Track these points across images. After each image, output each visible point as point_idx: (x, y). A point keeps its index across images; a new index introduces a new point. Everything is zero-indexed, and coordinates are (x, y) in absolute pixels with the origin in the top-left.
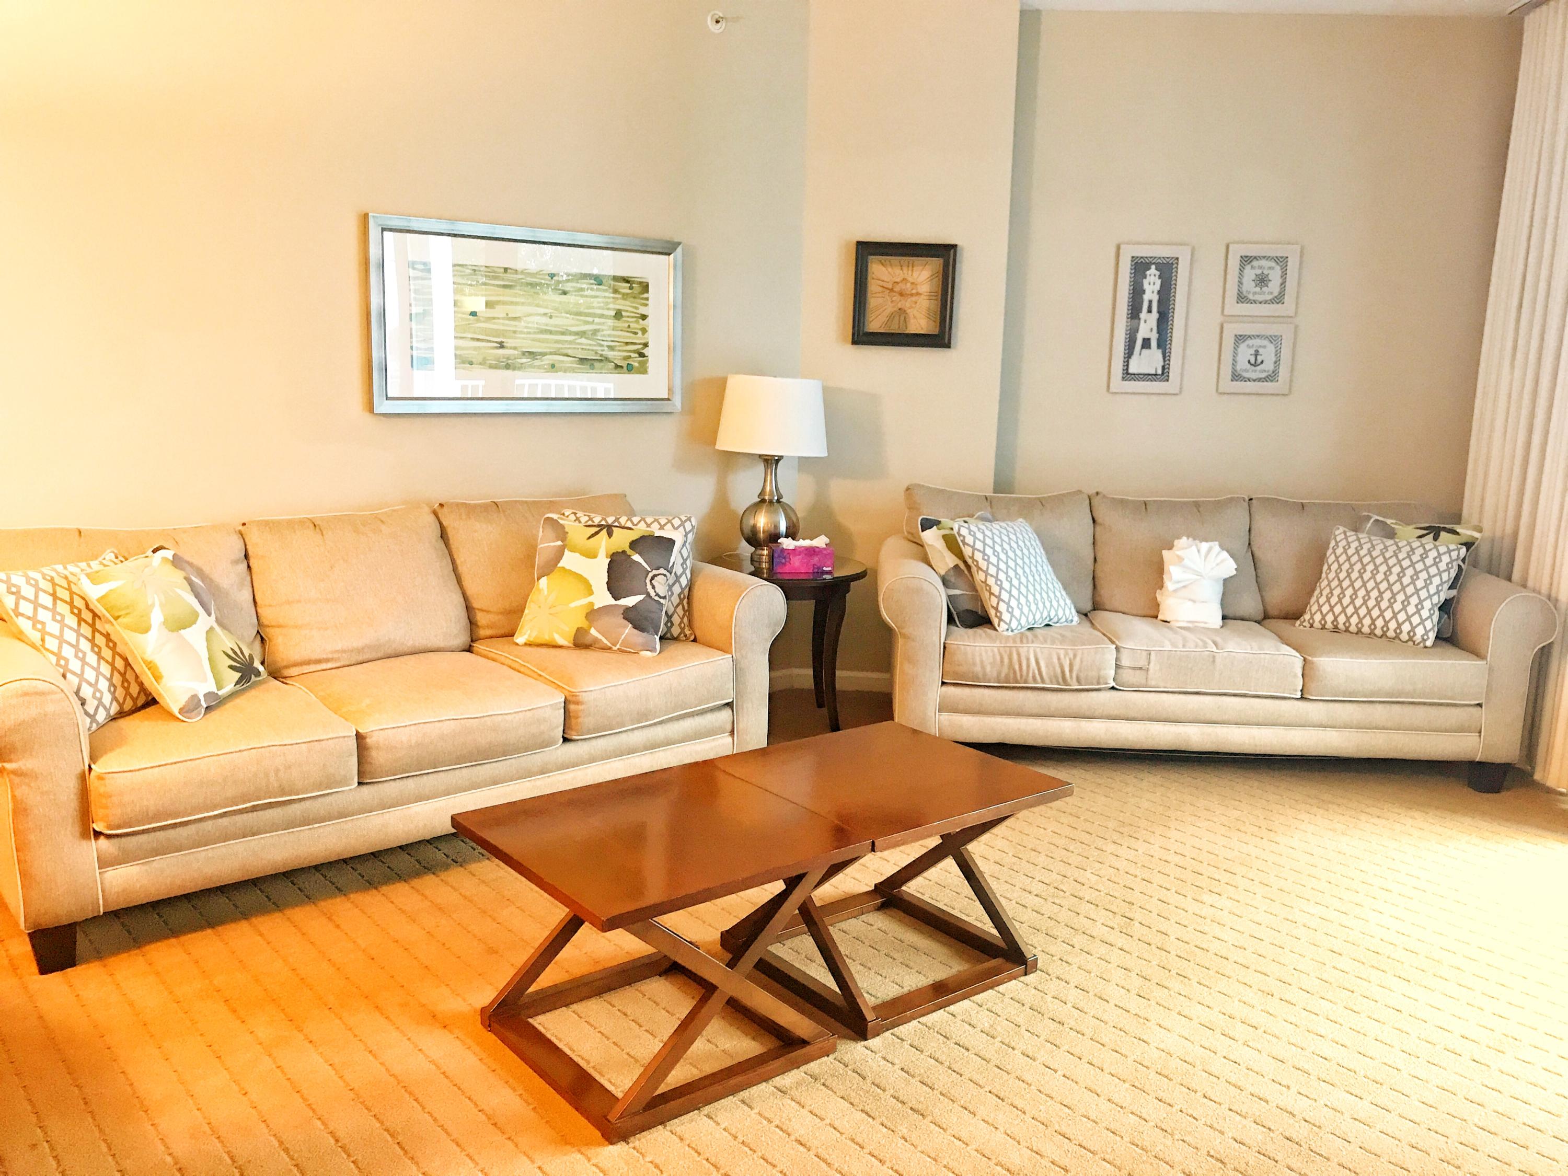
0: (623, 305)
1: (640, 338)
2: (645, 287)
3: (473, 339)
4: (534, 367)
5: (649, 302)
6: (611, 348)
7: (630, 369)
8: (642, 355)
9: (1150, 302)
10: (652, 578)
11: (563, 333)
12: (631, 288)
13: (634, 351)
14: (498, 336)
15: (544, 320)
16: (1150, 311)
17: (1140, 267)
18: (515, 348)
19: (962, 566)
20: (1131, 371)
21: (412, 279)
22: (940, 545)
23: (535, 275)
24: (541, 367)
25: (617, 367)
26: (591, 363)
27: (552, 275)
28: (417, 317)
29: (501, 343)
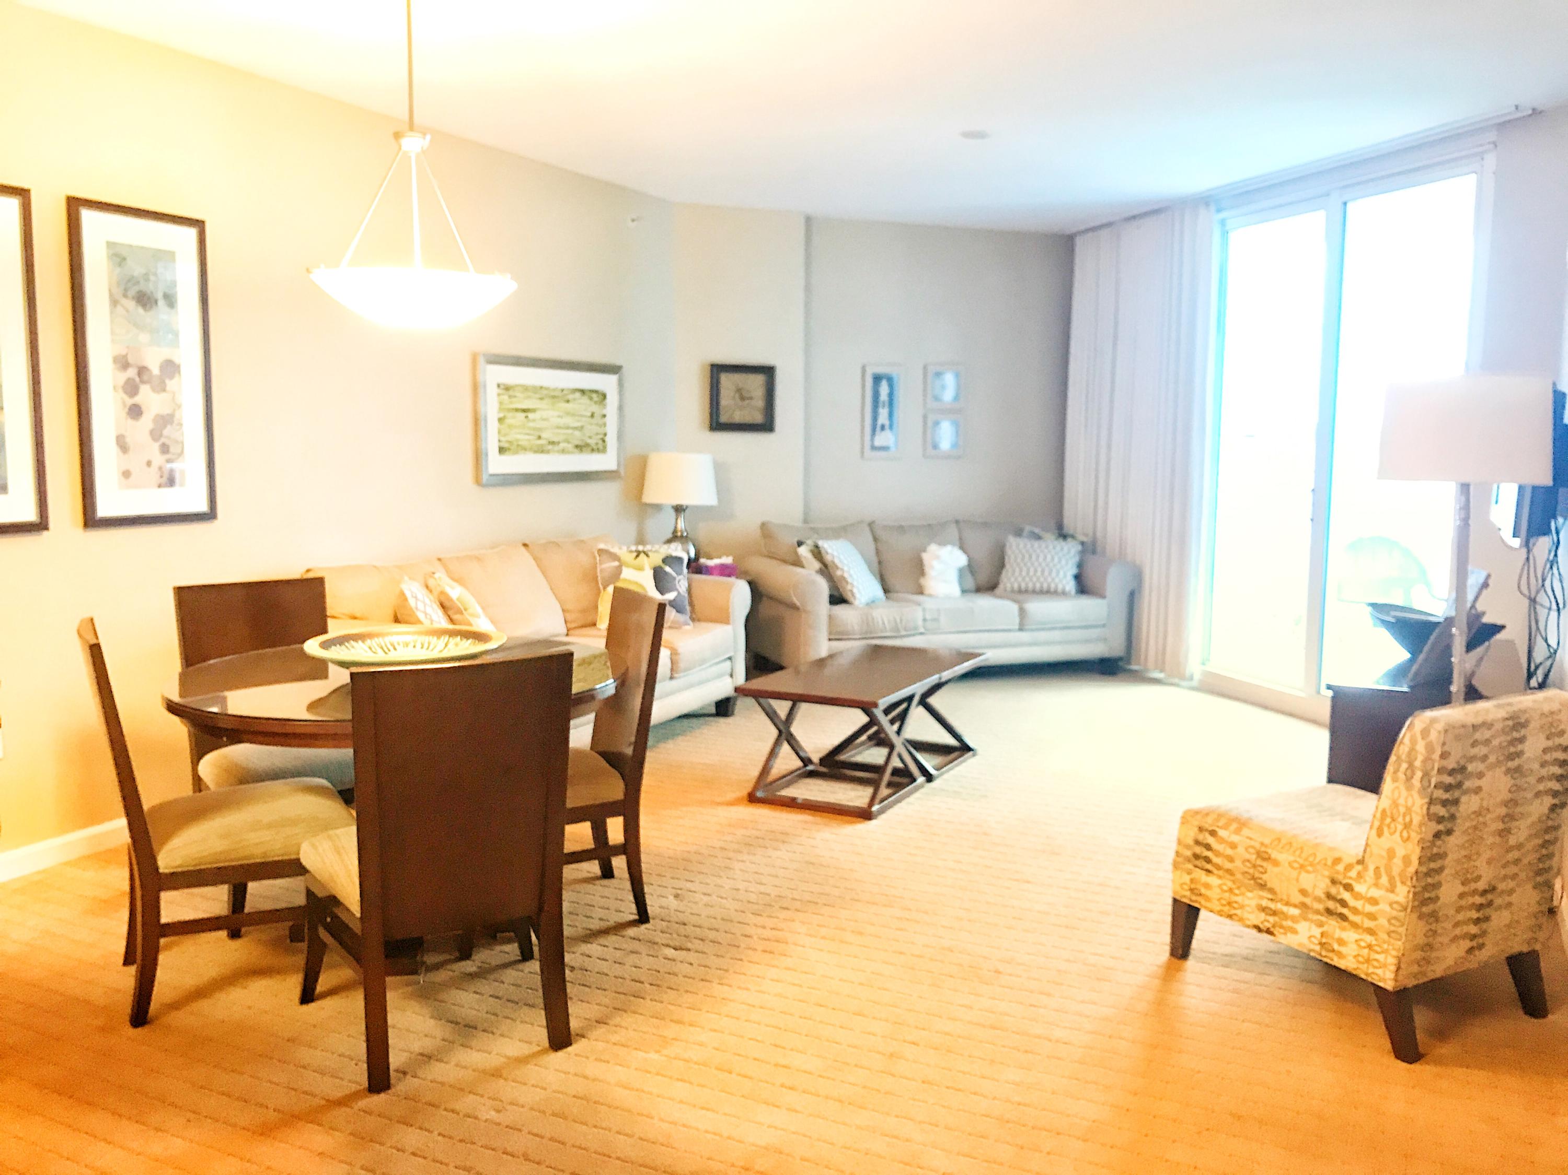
0: (594, 408)
1: (601, 430)
2: (604, 396)
3: (527, 434)
4: (554, 451)
5: (606, 406)
6: (590, 437)
7: (598, 450)
8: (604, 441)
10: (679, 582)
11: (567, 428)
12: (598, 397)
13: (600, 439)
14: (537, 432)
15: (559, 420)
17: (877, 379)
18: (545, 439)
21: (499, 395)
22: (809, 556)
23: (554, 390)
24: (558, 452)
25: (593, 450)
26: (580, 448)
27: (562, 390)
28: (501, 420)
29: (539, 436)
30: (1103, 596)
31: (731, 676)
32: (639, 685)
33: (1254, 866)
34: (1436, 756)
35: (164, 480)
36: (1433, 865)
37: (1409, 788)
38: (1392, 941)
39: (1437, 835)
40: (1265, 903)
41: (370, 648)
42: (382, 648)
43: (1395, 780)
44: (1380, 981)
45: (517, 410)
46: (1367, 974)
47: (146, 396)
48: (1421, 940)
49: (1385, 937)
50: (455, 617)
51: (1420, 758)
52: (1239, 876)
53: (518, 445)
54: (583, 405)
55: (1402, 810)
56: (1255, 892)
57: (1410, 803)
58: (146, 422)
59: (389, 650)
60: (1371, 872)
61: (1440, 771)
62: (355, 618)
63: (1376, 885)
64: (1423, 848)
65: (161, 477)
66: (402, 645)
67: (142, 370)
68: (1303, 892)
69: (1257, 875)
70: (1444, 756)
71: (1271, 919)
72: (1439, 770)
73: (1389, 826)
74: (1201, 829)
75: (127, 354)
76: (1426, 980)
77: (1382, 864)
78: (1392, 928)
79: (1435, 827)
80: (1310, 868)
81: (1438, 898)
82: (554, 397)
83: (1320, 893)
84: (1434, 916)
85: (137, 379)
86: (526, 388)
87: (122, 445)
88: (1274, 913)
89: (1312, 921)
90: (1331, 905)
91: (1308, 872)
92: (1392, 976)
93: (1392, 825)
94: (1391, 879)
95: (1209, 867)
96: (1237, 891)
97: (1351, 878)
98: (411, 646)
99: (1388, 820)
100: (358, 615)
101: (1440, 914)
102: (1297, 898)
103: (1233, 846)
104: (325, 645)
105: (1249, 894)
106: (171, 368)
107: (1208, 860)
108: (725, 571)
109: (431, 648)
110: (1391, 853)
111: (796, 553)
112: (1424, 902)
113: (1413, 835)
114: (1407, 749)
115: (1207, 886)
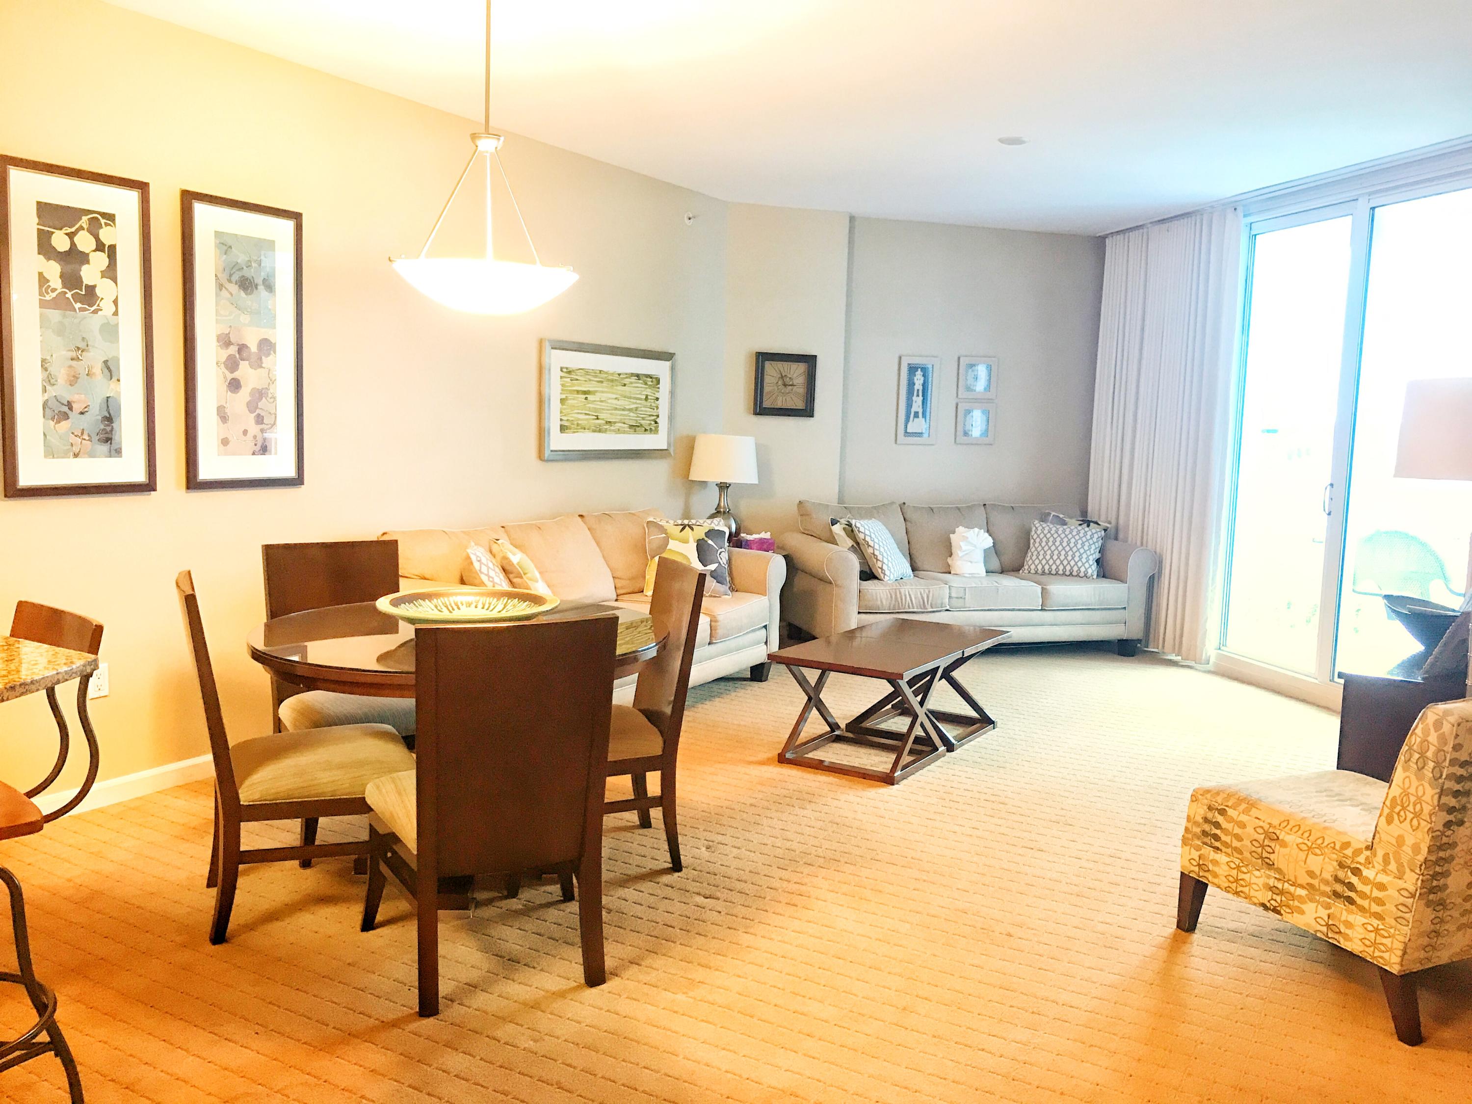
0: (648, 392)
1: (655, 412)
2: (658, 381)
3: (585, 414)
4: (610, 430)
5: (659, 390)
6: (643, 419)
7: (651, 431)
8: (656, 423)
11: (623, 410)
12: (652, 382)
13: (653, 420)
14: (596, 412)
15: (615, 402)
17: (912, 369)
18: (603, 419)
19: (855, 545)
20: (908, 431)
21: (561, 377)
22: (843, 533)
23: (612, 374)
24: (614, 431)
25: (646, 430)
26: (634, 428)
27: (619, 375)
28: (562, 401)
29: (597, 416)
30: (1123, 581)
31: (766, 643)
32: (679, 649)
33: (1262, 846)
34: (1449, 748)
35: (258, 448)
36: (1442, 854)
37: (1420, 778)
38: (1399, 926)
39: (1448, 825)
40: (1271, 882)
41: (436, 607)
42: (447, 607)
43: (1405, 769)
44: (1385, 965)
45: (578, 392)
46: (1373, 958)
47: (245, 371)
48: (1427, 926)
49: (1393, 923)
50: (515, 580)
51: (1432, 749)
52: (1247, 854)
53: (578, 425)
54: (638, 389)
55: (1413, 799)
56: (1263, 871)
57: (1420, 793)
58: (244, 395)
59: (453, 609)
60: (1380, 857)
61: (1453, 762)
62: (425, 579)
63: (1384, 871)
64: (1433, 836)
65: (256, 445)
66: (465, 605)
67: (242, 348)
68: (1311, 874)
69: (1265, 855)
70: (1457, 747)
71: (1278, 898)
72: (1450, 761)
73: (1398, 814)
74: (1210, 808)
75: (229, 333)
76: (1431, 965)
77: (1391, 850)
78: (1400, 914)
79: (1445, 817)
80: (1318, 851)
81: (1446, 887)
82: (612, 381)
83: (1327, 876)
84: (1442, 903)
85: (237, 356)
86: (587, 372)
87: (223, 416)
88: (1281, 892)
89: (1318, 902)
90: (1339, 888)
91: (1316, 855)
92: (1398, 960)
93: (1402, 813)
94: (1400, 866)
95: (1217, 844)
96: (1244, 869)
97: (1357, 863)
98: (473, 606)
99: (1399, 808)
100: (427, 576)
101: (1448, 901)
102: (1304, 879)
103: (1242, 825)
104: (395, 603)
105: (1257, 873)
106: (267, 346)
107: (1216, 838)
108: (765, 546)
109: (490, 609)
110: (1400, 841)
111: (831, 530)
112: (1432, 890)
113: (1423, 823)
114: (1418, 740)
115: (1215, 862)
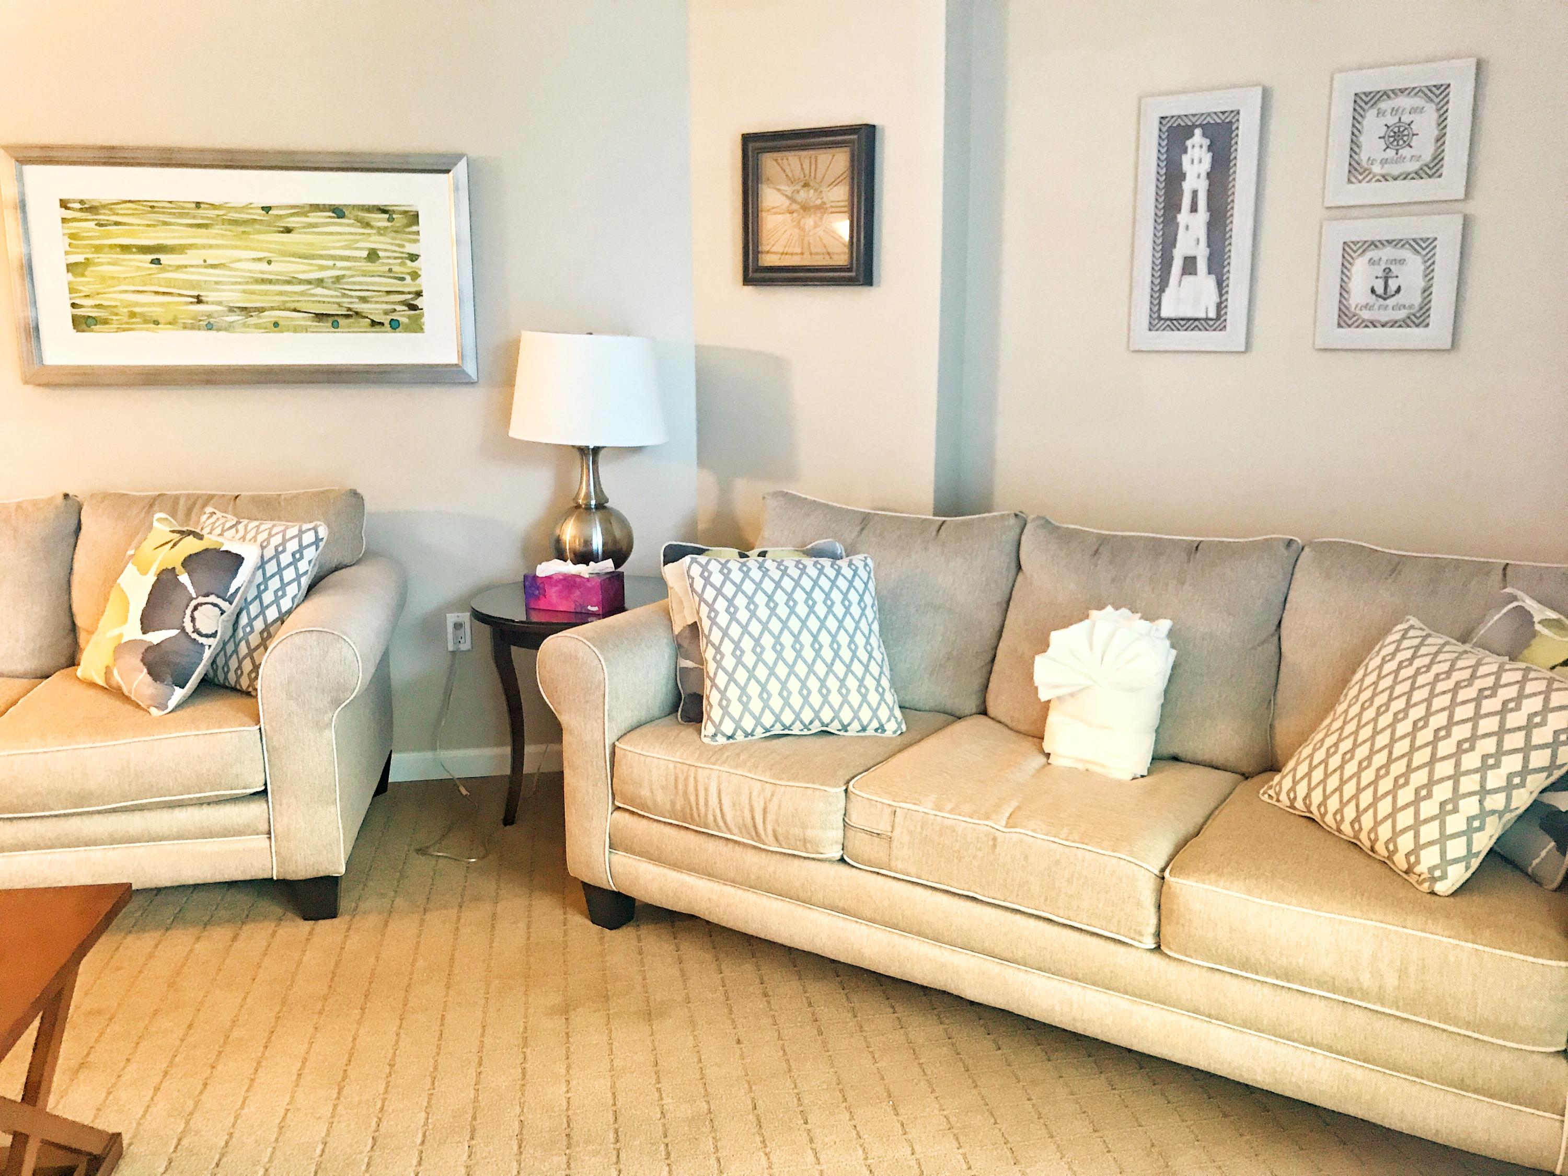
0: (377, 242)
1: (409, 285)
2: (414, 218)
3: (157, 293)
4: (249, 326)
5: (421, 237)
6: (365, 300)
7: (395, 325)
8: (413, 307)
9: (1195, 193)
10: (195, 608)
11: (288, 282)
12: (391, 220)
13: (403, 303)
14: (194, 288)
15: (264, 266)
16: (1194, 209)
18: (220, 303)
20: (1164, 314)
21: (64, 220)
23: (241, 209)
24: (259, 326)
25: (375, 324)
26: (333, 319)
27: (267, 209)
28: (74, 268)
29: (198, 297)
45: (122, 248)
53: (132, 315)
54: (340, 237)
82: (242, 222)
